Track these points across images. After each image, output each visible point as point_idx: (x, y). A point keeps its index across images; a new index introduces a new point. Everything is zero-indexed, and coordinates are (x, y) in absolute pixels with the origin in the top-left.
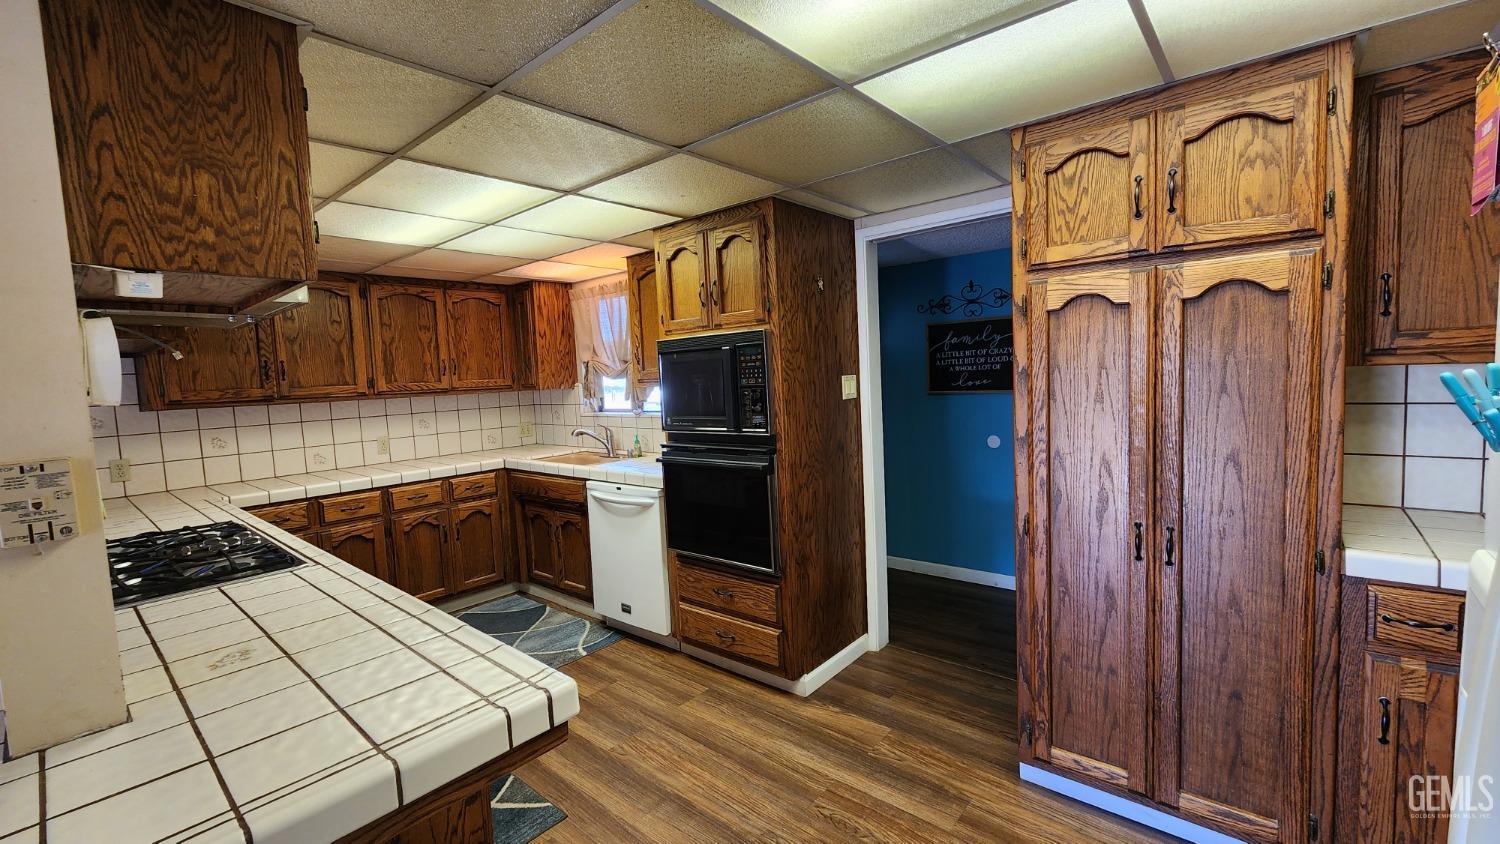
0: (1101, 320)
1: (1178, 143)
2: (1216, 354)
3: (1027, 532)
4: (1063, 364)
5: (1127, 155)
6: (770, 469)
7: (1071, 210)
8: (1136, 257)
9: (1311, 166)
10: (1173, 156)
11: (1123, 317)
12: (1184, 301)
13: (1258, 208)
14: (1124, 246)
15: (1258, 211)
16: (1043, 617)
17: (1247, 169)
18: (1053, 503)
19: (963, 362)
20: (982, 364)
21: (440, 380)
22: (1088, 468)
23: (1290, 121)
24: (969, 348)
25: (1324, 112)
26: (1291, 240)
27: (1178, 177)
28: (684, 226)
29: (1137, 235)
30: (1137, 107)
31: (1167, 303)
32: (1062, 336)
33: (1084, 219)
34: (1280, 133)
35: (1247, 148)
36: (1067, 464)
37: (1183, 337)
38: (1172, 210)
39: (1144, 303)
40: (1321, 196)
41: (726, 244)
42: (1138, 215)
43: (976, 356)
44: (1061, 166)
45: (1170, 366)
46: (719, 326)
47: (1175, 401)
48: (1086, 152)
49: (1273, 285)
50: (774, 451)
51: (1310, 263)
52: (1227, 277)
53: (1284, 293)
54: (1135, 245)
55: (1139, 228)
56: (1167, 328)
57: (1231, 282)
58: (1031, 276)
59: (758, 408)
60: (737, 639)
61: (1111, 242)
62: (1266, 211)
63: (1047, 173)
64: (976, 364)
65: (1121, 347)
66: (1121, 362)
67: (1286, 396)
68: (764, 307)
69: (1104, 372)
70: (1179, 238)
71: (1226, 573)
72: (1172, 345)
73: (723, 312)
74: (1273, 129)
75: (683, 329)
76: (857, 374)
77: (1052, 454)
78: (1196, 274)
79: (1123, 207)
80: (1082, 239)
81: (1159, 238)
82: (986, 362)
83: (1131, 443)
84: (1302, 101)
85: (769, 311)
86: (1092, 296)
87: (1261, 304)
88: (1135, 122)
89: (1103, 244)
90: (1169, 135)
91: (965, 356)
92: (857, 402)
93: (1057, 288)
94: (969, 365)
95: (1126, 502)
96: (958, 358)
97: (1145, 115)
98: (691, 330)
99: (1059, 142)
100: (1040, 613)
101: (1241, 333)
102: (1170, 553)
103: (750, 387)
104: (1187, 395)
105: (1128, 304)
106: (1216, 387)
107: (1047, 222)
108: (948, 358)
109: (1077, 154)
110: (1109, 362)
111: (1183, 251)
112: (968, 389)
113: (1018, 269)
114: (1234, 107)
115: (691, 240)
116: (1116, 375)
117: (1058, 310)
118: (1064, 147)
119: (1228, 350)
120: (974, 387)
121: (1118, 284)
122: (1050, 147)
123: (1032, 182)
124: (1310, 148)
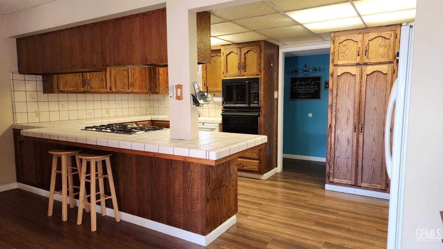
0: (349, 78)
1: (368, 41)
2: (373, 86)
3: (330, 128)
4: (340, 88)
5: (357, 42)
6: (259, 116)
7: (344, 53)
8: (358, 64)
9: (392, 48)
10: (367, 43)
11: (354, 78)
12: (367, 75)
13: (382, 56)
14: (355, 62)
15: (382, 57)
16: (333, 148)
17: (381, 48)
18: (336, 121)
19: (301, 90)
20: (307, 91)
21: (129, 89)
22: (345, 112)
23: (389, 39)
24: (304, 85)
25: (395, 38)
26: (388, 63)
27: (367, 48)
28: (232, 45)
29: (358, 60)
30: (360, 31)
31: (363, 75)
32: (340, 82)
33: (347, 55)
34: (387, 41)
35: (381, 43)
36: (340, 111)
37: (366, 82)
38: (366, 55)
39: (359, 75)
40: (394, 55)
41: (247, 52)
42: (359, 55)
43: (306, 88)
44: (342, 42)
45: (363, 89)
46: (244, 76)
47: (364, 96)
48: (348, 40)
49: (384, 72)
50: (260, 111)
51: (391, 68)
52: (376, 70)
53: (386, 74)
54: (358, 62)
55: (359, 58)
56: (363, 81)
57: (376, 71)
58: (334, 67)
59: (256, 99)
60: (245, 165)
61: (353, 61)
62: (384, 56)
63: (339, 43)
64: (306, 90)
65: (353, 85)
66: (353, 88)
67: (386, 95)
68: (259, 71)
69: (349, 90)
70: (366, 61)
71: (373, 134)
72: (364, 84)
73: (245, 71)
74: (385, 40)
75: (231, 76)
76: (278, 91)
77: (337, 109)
78: (369, 69)
79: (355, 53)
80: (346, 59)
81: (363, 61)
82: (309, 90)
83: (354, 106)
84: (391, 35)
85: (261, 72)
86: (348, 73)
87: (382, 76)
88: (359, 35)
89: (351, 61)
90: (366, 39)
91: (302, 88)
92: (277, 99)
93: (340, 71)
94: (304, 91)
95: (353, 119)
96: (300, 89)
97: (361, 33)
98: (233, 76)
99: (342, 37)
100: (332, 147)
101: (378, 82)
102: (362, 130)
103: (254, 93)
104: (367, 95)
105: (355, 75)
106: (373, 93)
107: (338, 55)
108: (297, 88)
109: (346, 40)
110: (350, 88)
111: (367, 64)
112: (303, 99)
113: (331, 65)
114: (379, 35)
115: (235, 49)
116: (352, 90)
117: (340, 76)
118: (343, 38)
119: (375, 86)
120: (305, 98)
121: (354, 70)
122: (340, 38)
123: (336, 45)
124: (392, 45)
